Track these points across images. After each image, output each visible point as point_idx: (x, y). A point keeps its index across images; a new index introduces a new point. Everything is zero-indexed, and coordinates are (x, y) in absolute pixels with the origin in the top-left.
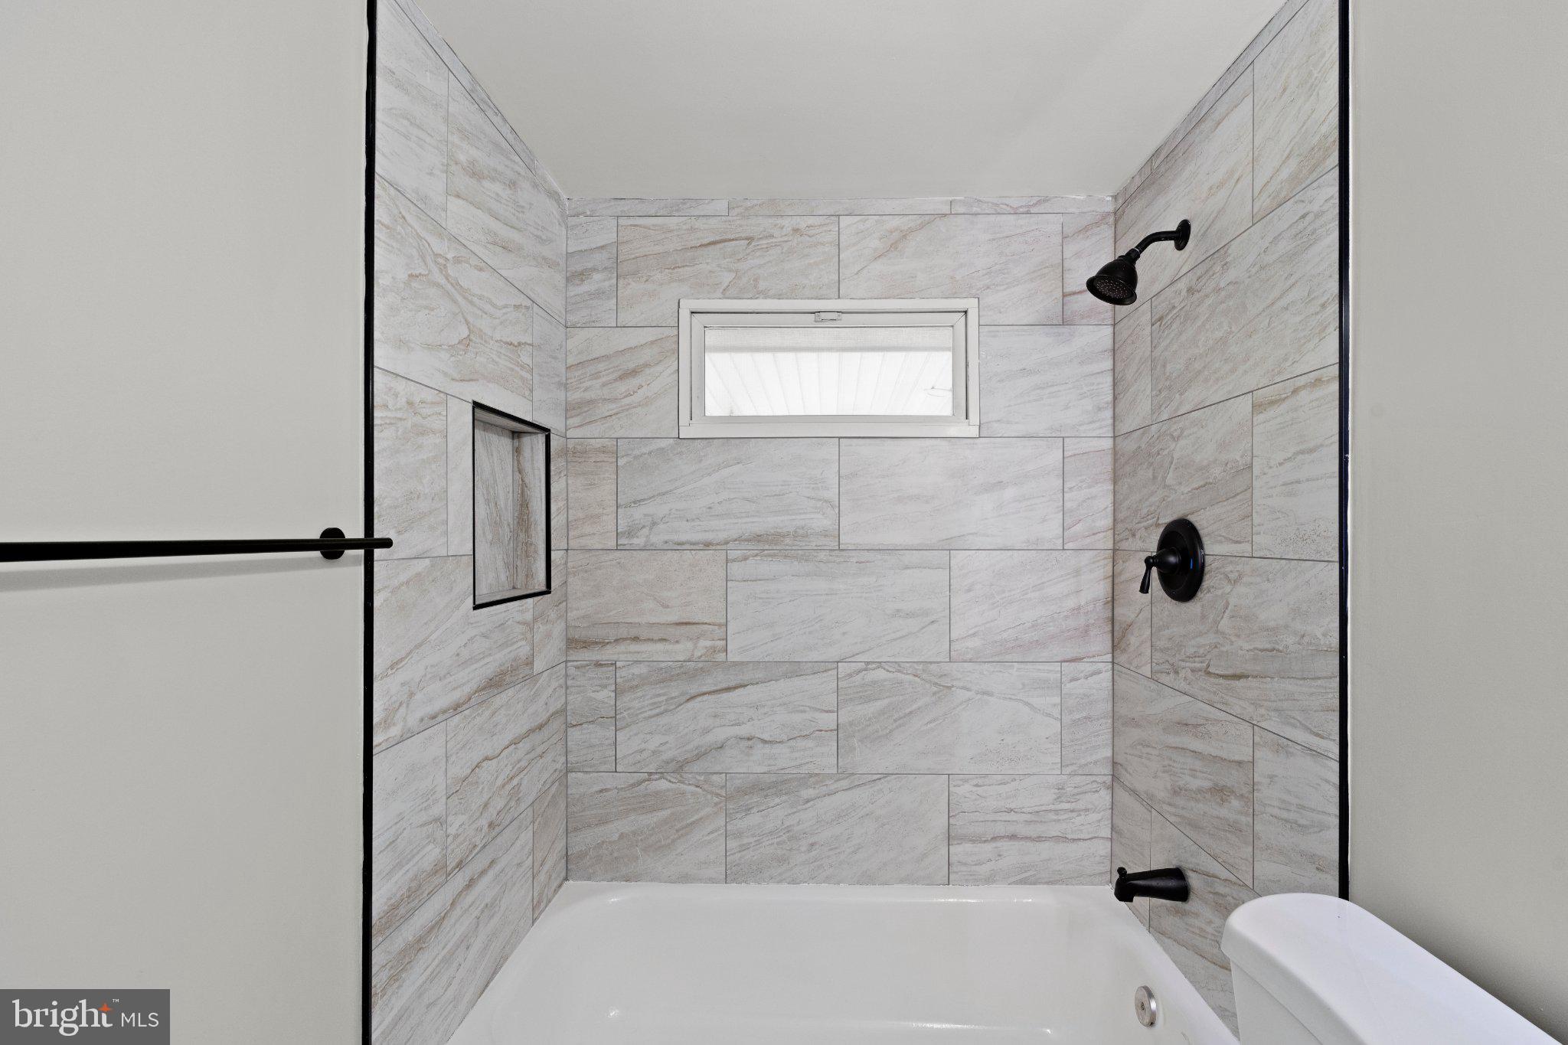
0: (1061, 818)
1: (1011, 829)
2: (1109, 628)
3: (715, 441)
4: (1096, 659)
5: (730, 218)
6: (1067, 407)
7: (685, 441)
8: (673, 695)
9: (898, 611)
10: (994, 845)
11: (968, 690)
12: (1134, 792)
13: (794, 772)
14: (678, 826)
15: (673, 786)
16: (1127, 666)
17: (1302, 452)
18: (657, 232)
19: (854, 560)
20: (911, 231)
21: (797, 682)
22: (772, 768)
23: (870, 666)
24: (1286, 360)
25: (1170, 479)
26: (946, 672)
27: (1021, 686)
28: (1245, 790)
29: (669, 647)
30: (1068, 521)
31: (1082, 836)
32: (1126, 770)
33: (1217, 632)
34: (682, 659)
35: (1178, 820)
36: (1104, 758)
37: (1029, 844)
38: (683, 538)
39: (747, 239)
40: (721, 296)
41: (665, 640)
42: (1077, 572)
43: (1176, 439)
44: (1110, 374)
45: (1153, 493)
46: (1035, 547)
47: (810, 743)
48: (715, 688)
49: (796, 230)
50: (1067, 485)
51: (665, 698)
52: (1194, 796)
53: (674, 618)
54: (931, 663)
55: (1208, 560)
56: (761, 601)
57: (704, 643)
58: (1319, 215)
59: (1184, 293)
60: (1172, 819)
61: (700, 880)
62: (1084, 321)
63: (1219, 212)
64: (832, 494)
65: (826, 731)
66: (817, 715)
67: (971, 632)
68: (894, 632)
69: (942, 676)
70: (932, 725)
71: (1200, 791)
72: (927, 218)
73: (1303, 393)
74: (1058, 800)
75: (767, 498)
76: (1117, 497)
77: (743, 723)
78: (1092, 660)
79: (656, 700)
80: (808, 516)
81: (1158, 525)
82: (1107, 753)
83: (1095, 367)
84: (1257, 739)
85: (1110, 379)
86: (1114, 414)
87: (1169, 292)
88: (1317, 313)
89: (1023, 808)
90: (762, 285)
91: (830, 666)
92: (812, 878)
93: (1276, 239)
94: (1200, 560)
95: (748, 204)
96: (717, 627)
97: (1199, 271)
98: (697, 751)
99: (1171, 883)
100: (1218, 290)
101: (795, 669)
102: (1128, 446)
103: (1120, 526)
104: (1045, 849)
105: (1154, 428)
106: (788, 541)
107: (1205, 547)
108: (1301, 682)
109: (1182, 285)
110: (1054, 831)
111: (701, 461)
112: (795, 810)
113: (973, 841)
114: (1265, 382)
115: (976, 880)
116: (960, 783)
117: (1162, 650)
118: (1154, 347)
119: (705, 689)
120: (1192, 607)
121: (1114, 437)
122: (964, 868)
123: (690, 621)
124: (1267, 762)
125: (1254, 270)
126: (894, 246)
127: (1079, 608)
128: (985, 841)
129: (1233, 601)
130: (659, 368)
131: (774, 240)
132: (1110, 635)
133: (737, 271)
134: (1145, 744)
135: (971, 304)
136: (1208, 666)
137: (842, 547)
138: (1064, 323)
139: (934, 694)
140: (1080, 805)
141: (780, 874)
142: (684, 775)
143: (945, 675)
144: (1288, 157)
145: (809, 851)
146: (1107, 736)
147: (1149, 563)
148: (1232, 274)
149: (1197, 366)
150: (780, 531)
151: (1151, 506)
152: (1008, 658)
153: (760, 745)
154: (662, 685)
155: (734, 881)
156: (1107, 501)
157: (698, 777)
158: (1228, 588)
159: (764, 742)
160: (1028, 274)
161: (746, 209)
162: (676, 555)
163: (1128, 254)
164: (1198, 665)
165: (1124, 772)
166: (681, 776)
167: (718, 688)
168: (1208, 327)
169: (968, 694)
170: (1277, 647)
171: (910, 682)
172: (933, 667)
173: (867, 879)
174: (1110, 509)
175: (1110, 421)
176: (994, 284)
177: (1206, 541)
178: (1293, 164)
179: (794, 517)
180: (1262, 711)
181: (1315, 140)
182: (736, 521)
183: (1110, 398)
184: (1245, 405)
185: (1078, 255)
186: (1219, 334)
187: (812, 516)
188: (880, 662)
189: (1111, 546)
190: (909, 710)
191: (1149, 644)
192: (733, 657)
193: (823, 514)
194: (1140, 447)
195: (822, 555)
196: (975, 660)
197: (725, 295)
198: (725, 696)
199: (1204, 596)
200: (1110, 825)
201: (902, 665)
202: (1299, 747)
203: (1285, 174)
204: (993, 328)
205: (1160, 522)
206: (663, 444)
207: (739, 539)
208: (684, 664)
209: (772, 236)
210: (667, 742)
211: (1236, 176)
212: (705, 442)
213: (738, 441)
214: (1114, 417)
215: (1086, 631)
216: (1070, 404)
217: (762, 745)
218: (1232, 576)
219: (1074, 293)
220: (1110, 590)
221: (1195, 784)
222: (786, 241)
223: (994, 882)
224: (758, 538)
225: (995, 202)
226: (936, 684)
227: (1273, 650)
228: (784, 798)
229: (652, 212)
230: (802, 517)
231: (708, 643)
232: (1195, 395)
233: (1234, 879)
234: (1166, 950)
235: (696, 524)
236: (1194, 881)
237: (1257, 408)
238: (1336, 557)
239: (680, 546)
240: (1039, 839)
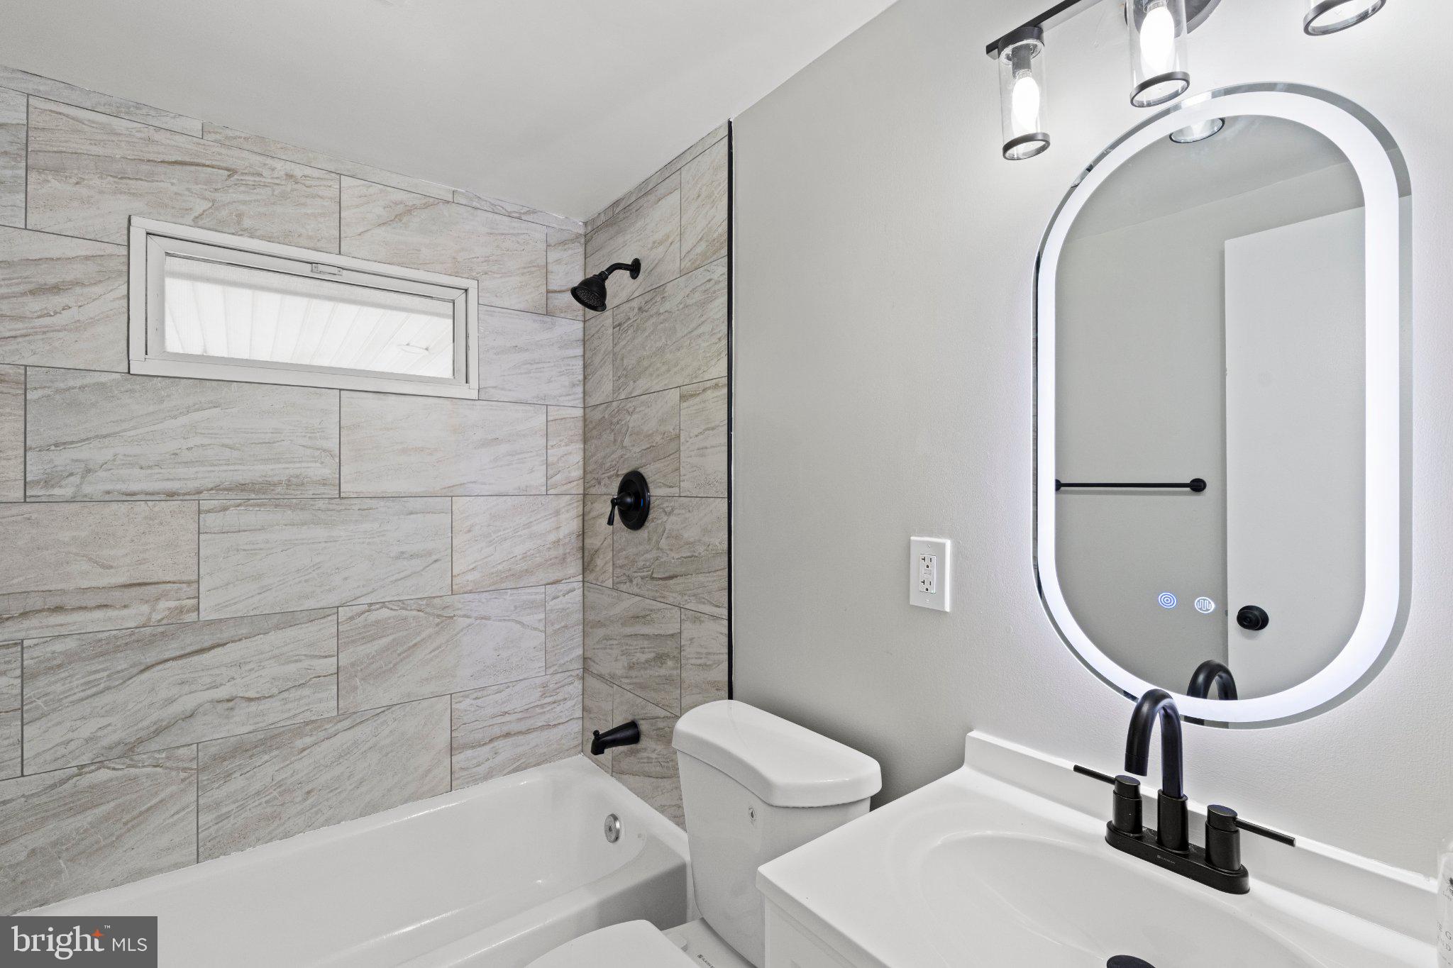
0: (545, 710)
1: (505, 729)
2: (580, 555)
3: (182, 381)
4: (572, 580)
5: (202, 141)
6: (549, 381)
7: (138, 378)
8: (119, 668)
9: (403, 553)
10: (492, 745)
11: (468, 617)
12: (600, 677)
13: (288, 723)
14: (127, 817)
15: (120, 773)
16: (594, 582)
17: (708, 429)
18: (94, 130)
19: (356, 507)
20: (415, 207)
21: (291, 633)
22: (261, 725)
23: (373, 607)
24: (699, 369)
25: (627, 442)
26: (448, 604)
27: (513, 608)
28: (676, 653)
29: (111, 613)
30: (551, 472)
31: (561, 721)
32: (594, 662)
33: (658, 549)
34: (133, 624)
35: (631, 687)
36: (578, 656)
37: (521, 737)
38: (134, 487)
39: (228, 170)
40: (192, 224)
41: (106, 606)
42: (557, 513)
43: (630, 414)
44: (582, 359)
45: (613, 452)
46: (525, 493)
47: (306, 691)
48: (183, 652)
49: (290, 176)
50: (550, 443)
51: (106, 674)
52: (643, 666)
53: (122, 579)
54: (434, 597)
55: (652, 499)
56: (245, 552)
57: (164, 605)
58: (718, 282)
59: (636, 310)
60: (628, 687)
61: (161, 871)
62: (562, 315)
63: (659, 261)
64: (333, 444)
65: (325, 676)
66: (315, 662)
67: (471, 567)
68: (398, 573)
69: (445, 608)
70: (437, 652)
71: (647, 661)
72: (431, 200)
73: (709, 392)
74: (543, 695)
75: (253, 446)
76: (587, 453)
77: (221, 685)
78: (568, 581)
79: (92, 678)
80: (304, 465)
81: (618, 476)
82: (579, 652)
83: (571, 352)
84: (683, 617)
85: (581, 363)
86: (584, 390)
87: (626, 306)
88: (716, 343)
89: (516, 708)
90: (247, 223)
91: (328, 612)
92: (310, 826)
93: (693, 290)
94: (647, 499)
95: (230, 133)
96: (184, 585)
97: (647, 297)
98: (155, 727)
99: (629, 733)
100: (659, 314)
101: (287, 619)
102: (596, 415)
103: (589, 477)
104: (534, 738)
105: (615, 404)
106: (279, 489)
107: (651, 490)
108: (708, 575)
109: (635, 304)
110: (540, 722)
111: (162, 401)
112: (288, 762)
113: (473, 747)
114: (687, 381)
115: (476, 780)
116: (461, 699)
117: (621, 567)
118: (615, 345)
119: (167, 655)
120: (643, 534)
121: (584, 408)
122: (465, 773)
123: (145, 581)
124: (689, 630)
125: (681, 306)
126: (398, 217)
127: (559, 541)
128: (484, 745)
129: (668, 527)
130: (98, 290)
131: (263, 180)
132: (581, 560)
133: (214, 201)
134: (607, 638)
135: (471, 285)
136: (652, 573)
137: (342, 495)
138: (547, 314)
139: (437, 625)
140: (560, 697)
141: (270, 833)
142: (136, 758)
143: (447, 607)
144: (701, 239)
145: (305, 800)
146: (579, 639)
147: (614, 503)
148: (667, 306)
149: (645, 363)
150: (270, 479)
151: (612, 461)
152: (503, 586)
153: (245, 704)
154: (101, 659)
155: (206, 858)
156: (577, 457)
157: (157, 756)
158: (665, 518)
159: (250, 700)
160: (519, 269)
161: (227, 138)
162: (124, 508)
163: (600, 274)
164: (645, 574)
165: (593, 663)
166: (132, 760)
167: (188, 650)
168: (652, 337)
169: (468, 621)
170: (694, 554)
171: (414, 617)
172: (437, 601)
173: (371, 809)
174: (581, 463)
175: (581, 395)
176: (491, 272)
177: (651, 486)
178: (703, 245)
179: (287, 466)
180: (686, 598)
181: (715, 236)
182: (212, 468)
183: (581, 377)
184: (674, 395)
185: (558, 261)
186: (659, 344)
187: (310, 465)
188: (384, 603)
189: (582, 492)
190: (413, 642)
191: (611, 563)
192: (205, 616)
193: (322, 463)
194: (604, 417)
195: (320, 504)
196: (475, 591)
197: (196, 222)
198: (196, 658)
199: (650, 525)
200: (581, 708)
201: (406, 602)
202: (706, 616)
203: (699, 250)
204: (489, 308)
205: (619, 473)
206: (104, 378)
207: (217, 488)
208: (137, 630)
209: (260, 175)
210: (109, 725)
211: (670, 240)
212: (168, 381)
213: (214, 383)
214: (584, 392)
215: (564, 559)
216: (553, 379)
217: (247, 704)
218: (668, 510)
219: (555, 292)
220: (581, 525)
221: (643, 658)
222: (278, 184)
223: (492, 777)
224: (242, 487)
225: (493, 202)
226: (439, 616)
227: (692, 556)
228: (275, 753)
229: (88, 105)
230: (298, 465)
231: (172, 604)
232: (643, 384)
233: (669, 714)
234: (624, 783)
235: (153, 471)
236: (644, 727)
237: (683, 398)
238: (726, 495)
239: (130, 496)
240: (528, 731)
